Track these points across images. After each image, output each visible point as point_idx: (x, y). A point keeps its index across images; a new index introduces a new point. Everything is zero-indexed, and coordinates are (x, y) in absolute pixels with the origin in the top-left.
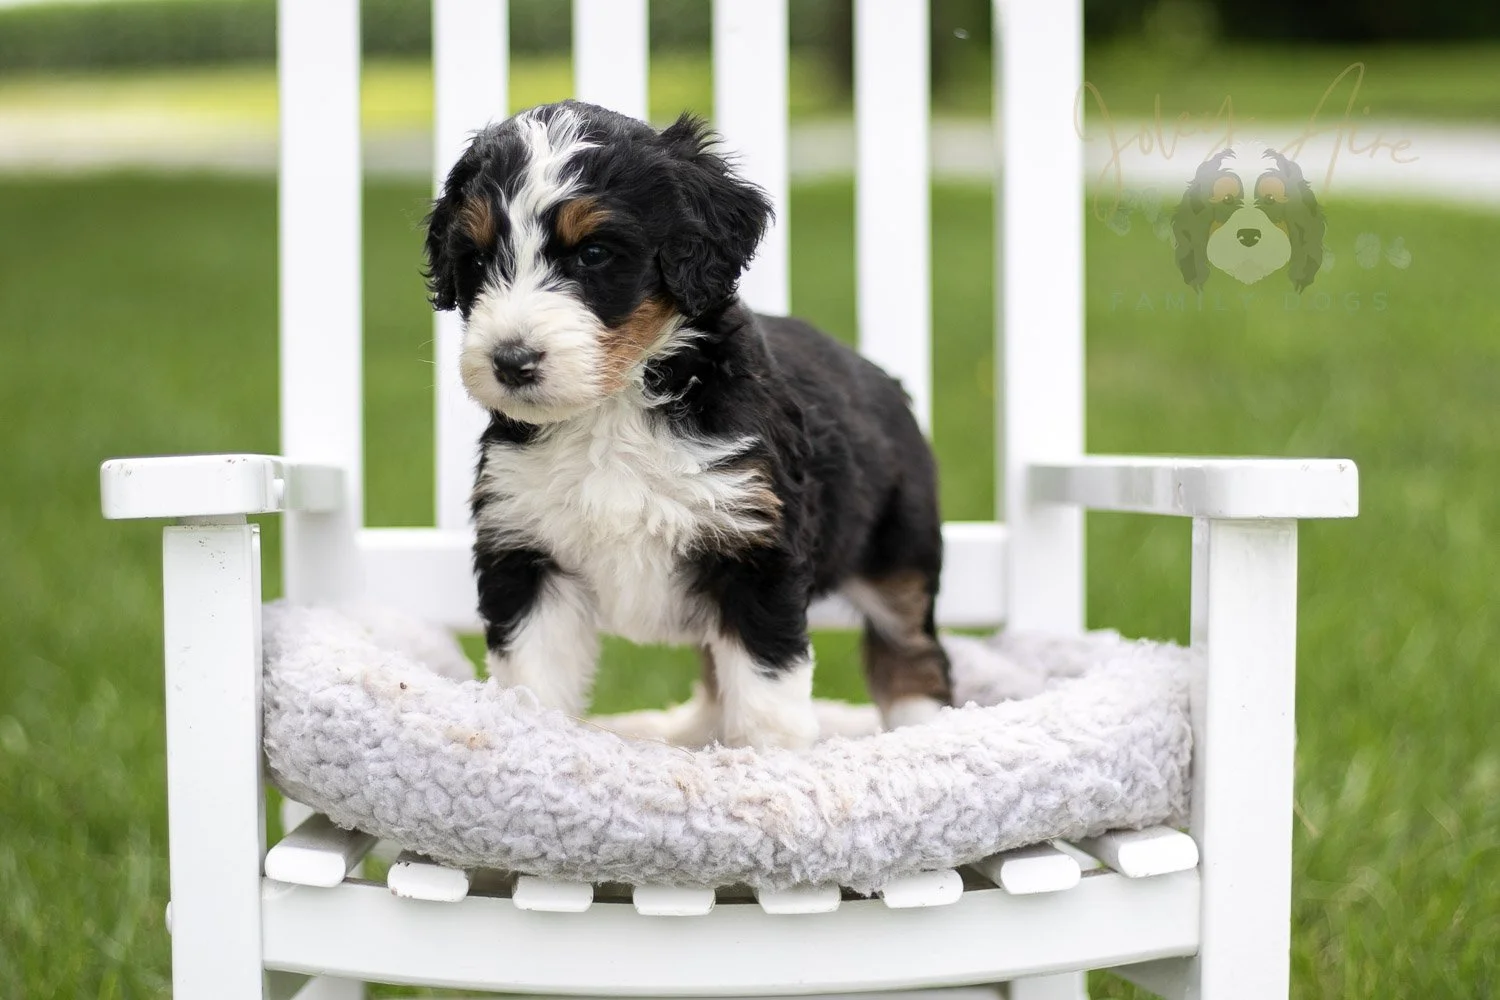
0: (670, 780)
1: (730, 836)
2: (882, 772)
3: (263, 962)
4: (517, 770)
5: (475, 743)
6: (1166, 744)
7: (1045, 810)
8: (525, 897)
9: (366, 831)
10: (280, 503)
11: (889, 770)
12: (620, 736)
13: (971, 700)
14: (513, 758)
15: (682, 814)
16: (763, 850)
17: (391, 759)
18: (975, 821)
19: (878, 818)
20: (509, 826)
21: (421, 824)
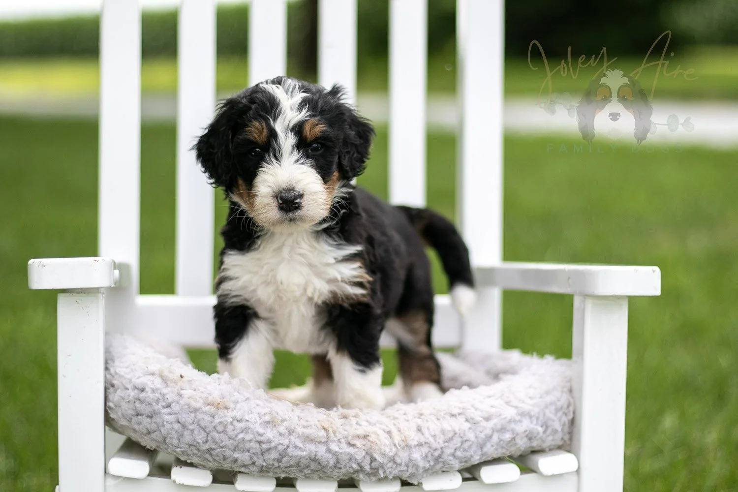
0: (319, 426)
1: (349, 454)
2: (423, 422)
4: (241, 420)
5: (220, 406)
6: (561, 408)
7: (504, 442)
8: (242, 484)
9: (160, 450)
11: (427, 421)
12: (290, 403)
14: (239, 414)
15: (325, 443)
16: (365, 461)
17: (175, 414)
18: (470, 447)
19: (422, 445)
20: (237, 448)
21: (191, 447)
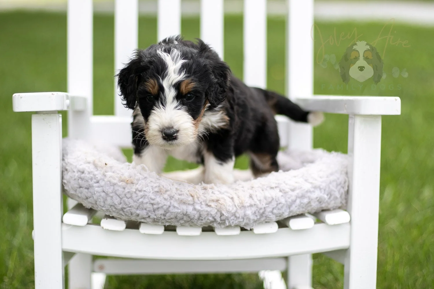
0: (188, 194)
1: (207, 211)
2: (253, 192)
3: (62, 249)
4: (141, 190)
5: (128, 182)
6: (340, 184)
7: (304, 204)
8: (143, 229)
9: (94, 209)
10: (68, 107)
11: (256, 191)
14: (140, 187)
15: (192, 204)
16: (217, 215)
17: (102, 187)
18: (282, 207)
19: (252, 206)
20: (139, 207)
21: (111, 207)
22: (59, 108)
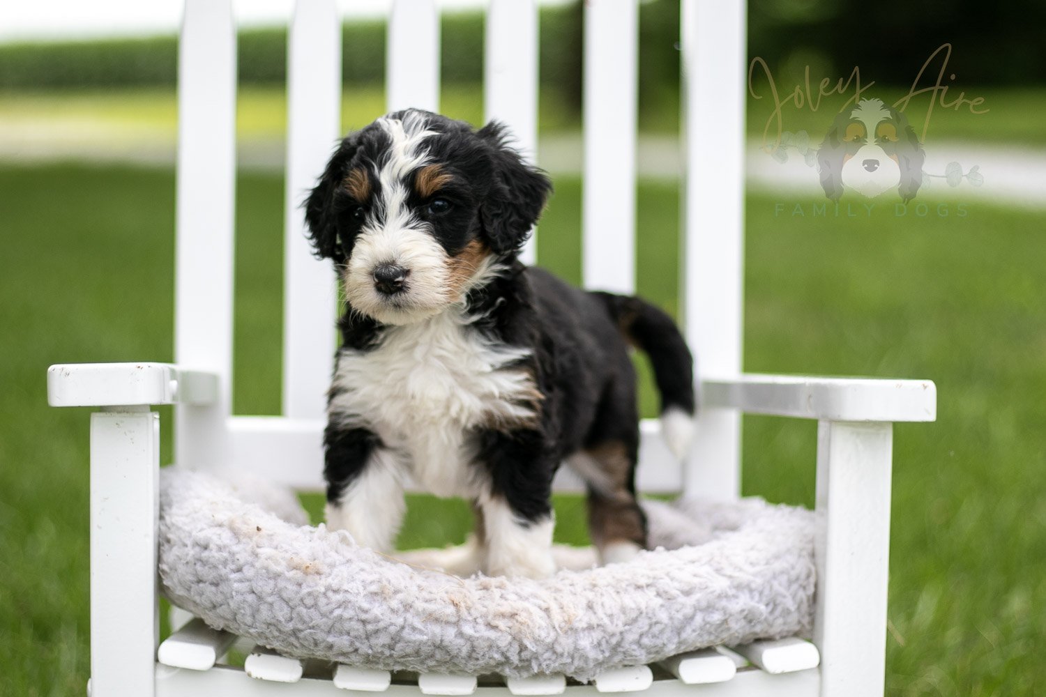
0: (446, 599)
1: (489, 639)
2: (596, 596)
5: (309, 570)
6: (797, 579)
7: (712, 625)
8: (344, 680)
9: (231, 631)
10: (174, 398)
11: (602, 595)
12: (413, 568)
13: (660, 545)
14: (336, 581)
15: (454, 623)
16: (512, 649)
19: (593, 628)
20: (332, 629)
21: (270, 626)
22: (154, 400)
